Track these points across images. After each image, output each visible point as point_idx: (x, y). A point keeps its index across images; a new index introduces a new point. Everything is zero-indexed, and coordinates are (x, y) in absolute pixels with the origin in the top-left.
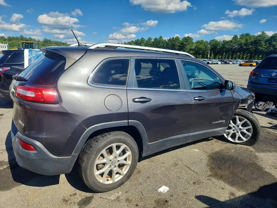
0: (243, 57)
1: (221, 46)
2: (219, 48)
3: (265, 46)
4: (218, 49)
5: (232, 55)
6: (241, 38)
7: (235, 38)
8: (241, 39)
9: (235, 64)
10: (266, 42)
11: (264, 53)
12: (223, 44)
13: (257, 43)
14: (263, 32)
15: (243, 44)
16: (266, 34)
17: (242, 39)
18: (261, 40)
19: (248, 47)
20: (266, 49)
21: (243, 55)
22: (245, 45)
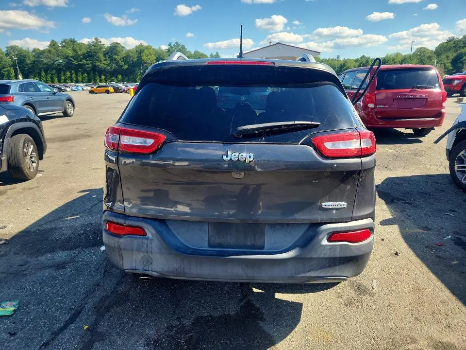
0: (77, 78)
1: (32, 59)
2: (30, 64)
3: (105, 62)
4: (27, 65)
5: (58, 74)
6: (64, 46)
7: (54, 45)
8: (64, 48)
9: (75, 91)
10: (104, 55)
11: (107, 73)
12: (34, 56)
13: (91, 56)
14: (96, 39)
15: (71, 57)
16: (101, 42)
17: (67, 48)
18: (96, 51)
19: (80, 63)
20: (108, 65)
21: (76, 75)
22: (74, 59)
